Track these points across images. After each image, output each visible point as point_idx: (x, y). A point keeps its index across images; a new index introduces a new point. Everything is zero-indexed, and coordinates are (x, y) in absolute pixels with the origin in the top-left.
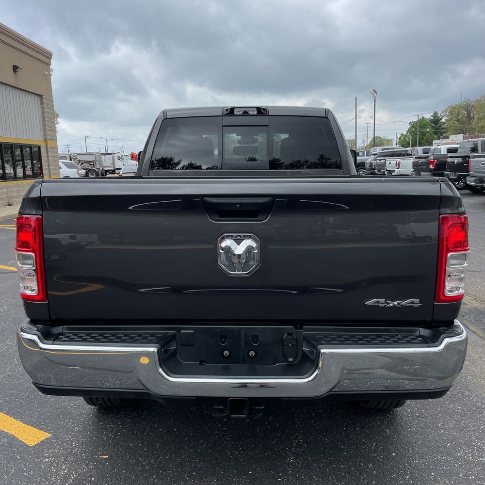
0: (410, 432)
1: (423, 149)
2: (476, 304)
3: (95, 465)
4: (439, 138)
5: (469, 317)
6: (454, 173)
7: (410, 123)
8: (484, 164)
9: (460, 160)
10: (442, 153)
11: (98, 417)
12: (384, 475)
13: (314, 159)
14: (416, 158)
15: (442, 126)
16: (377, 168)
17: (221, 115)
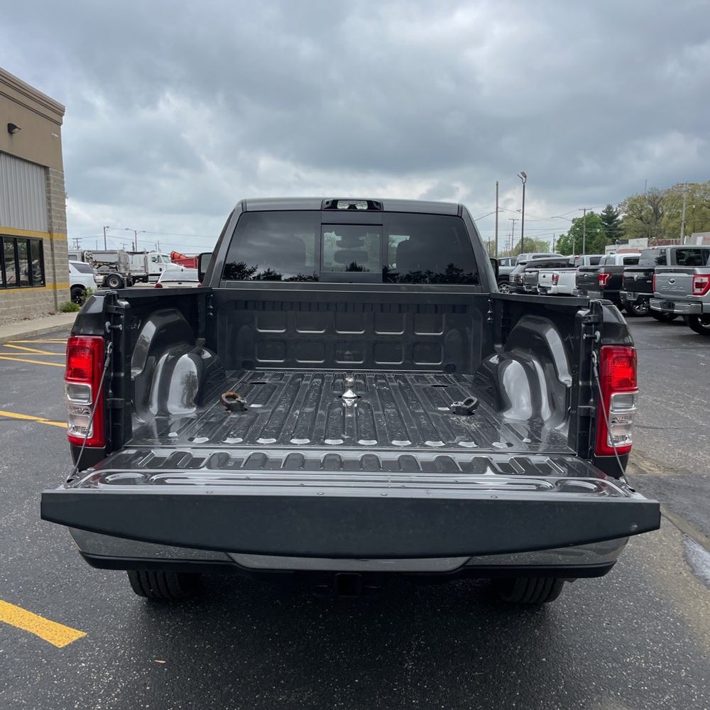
0: (565, 633)
1: (591, 258)
2: (658, 472)
3: (149, 671)
4: (614, 243)
5: (648, 489)
6: (632, 293)
7: (573, 221)
8: (674, 282)
9: (642, 275)
10: (617, 264)
11: (148, 612)
12: (531, 684)
13: (440, 270)
14: (581, 270)
15: (619, 226)
16: (526, 283)
17: (319, 209)
